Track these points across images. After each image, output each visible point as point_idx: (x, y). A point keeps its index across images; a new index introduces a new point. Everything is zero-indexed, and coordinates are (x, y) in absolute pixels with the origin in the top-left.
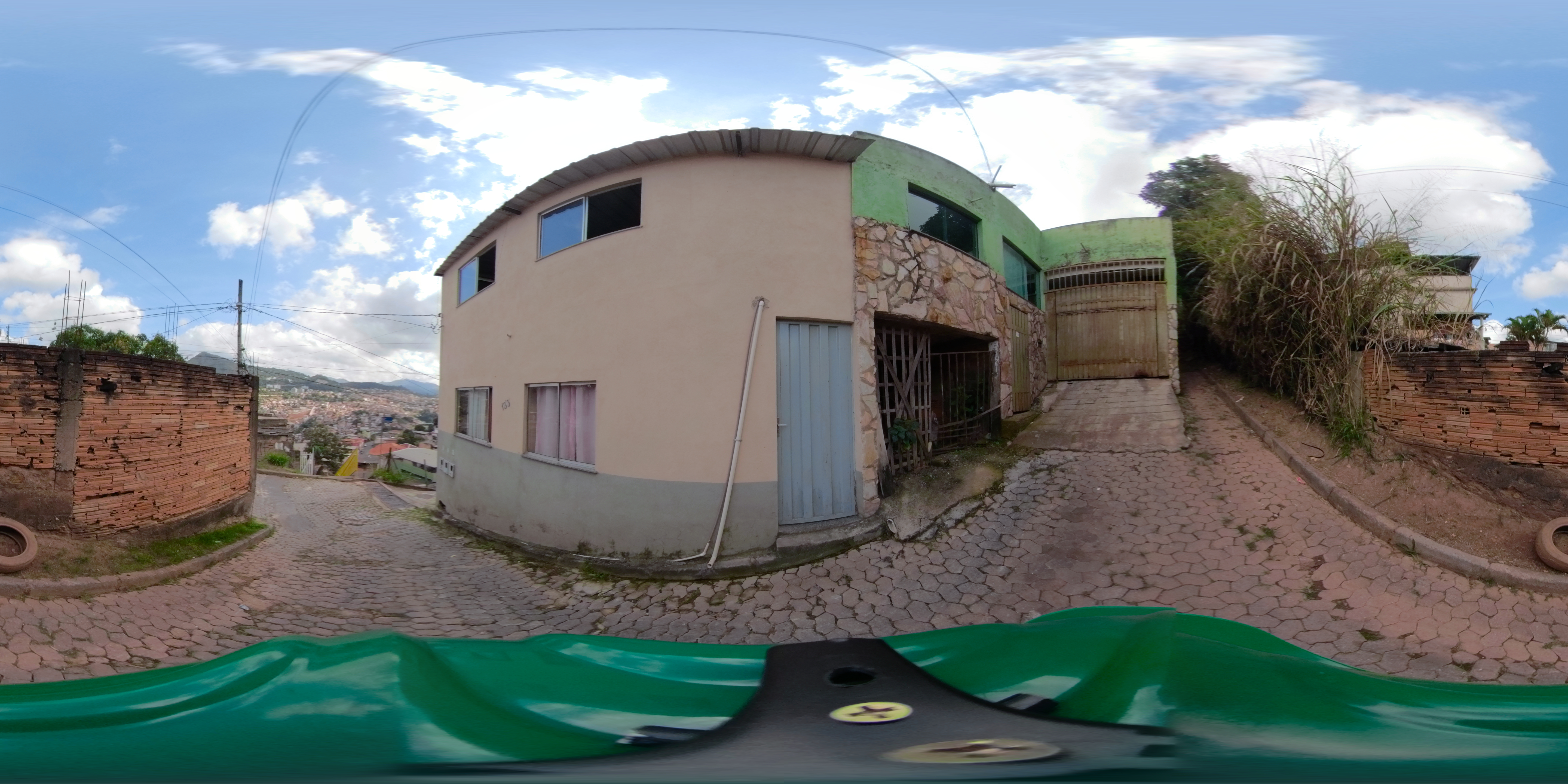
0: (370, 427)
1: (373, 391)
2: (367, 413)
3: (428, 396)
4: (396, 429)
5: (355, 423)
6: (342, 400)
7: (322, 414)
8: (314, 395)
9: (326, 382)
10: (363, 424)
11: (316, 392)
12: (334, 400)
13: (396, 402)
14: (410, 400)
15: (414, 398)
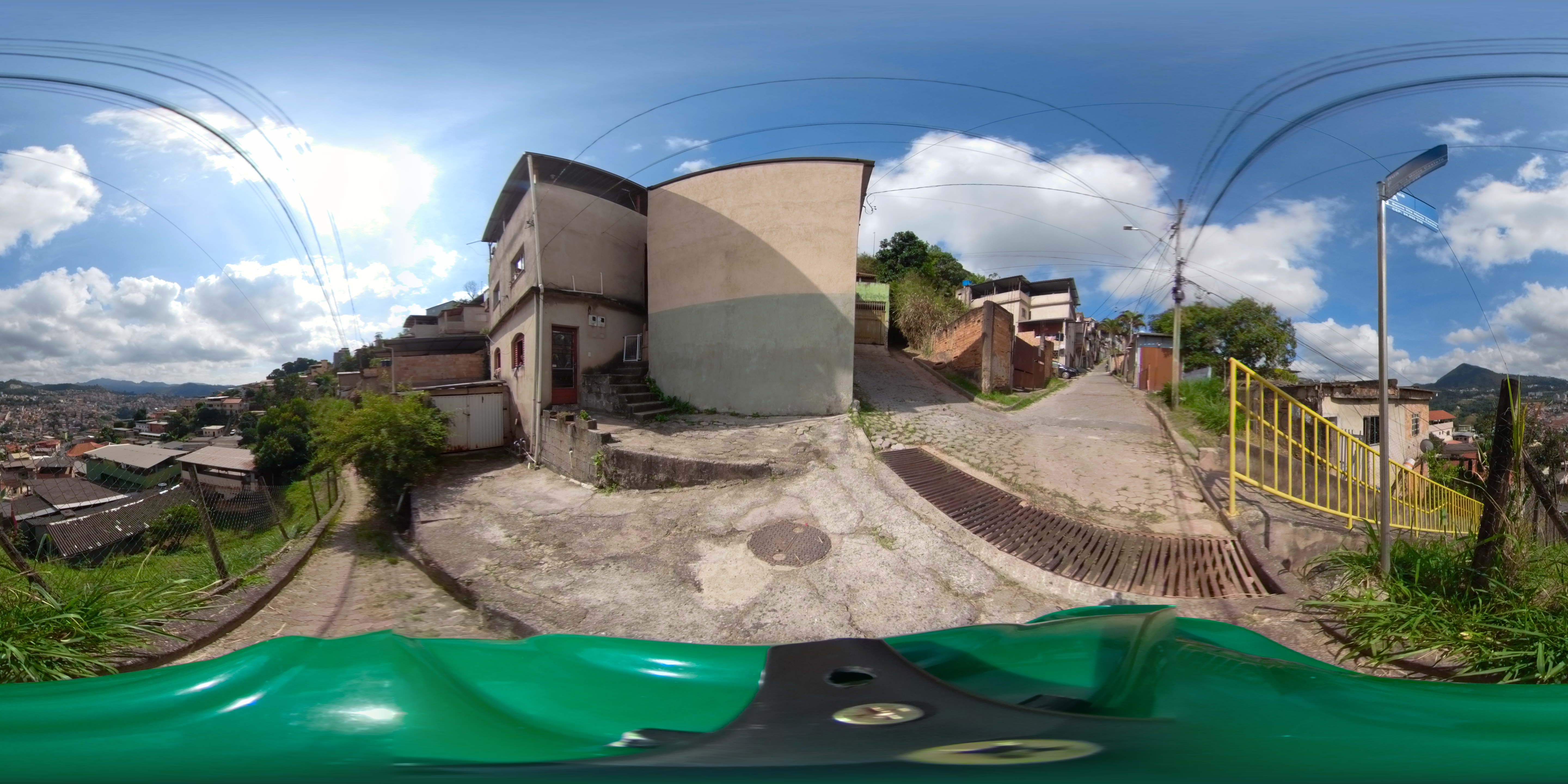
0: (67, 426)
1: (69, 392)
2: (64, 414)
3: (125, 393)
4: (95, 427)
5: (51, 425)
6: (37, 403)
7: (19, 418)
8: (8, 400)
9: (20, 387)
10: (60, 425)
11: (11, 396)
12: (28, 404)
13: (93, 402)
14: (107, 398)
15: (111, 397)
